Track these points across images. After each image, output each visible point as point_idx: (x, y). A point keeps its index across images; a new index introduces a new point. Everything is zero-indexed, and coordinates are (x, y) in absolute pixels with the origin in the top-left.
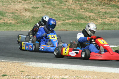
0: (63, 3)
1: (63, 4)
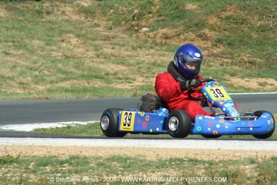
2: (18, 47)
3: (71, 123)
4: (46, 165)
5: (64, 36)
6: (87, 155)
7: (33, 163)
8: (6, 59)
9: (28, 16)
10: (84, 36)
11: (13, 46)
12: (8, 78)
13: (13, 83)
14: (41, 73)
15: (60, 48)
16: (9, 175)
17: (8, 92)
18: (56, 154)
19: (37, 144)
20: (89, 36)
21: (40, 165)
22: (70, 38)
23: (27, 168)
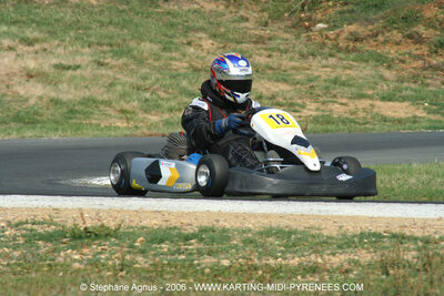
0: (177, 50)
1: (174, 54)
2: (117, 54)
4: (162, 241)
5: (192, 36)
6: (228, 226)
7: (141, 239)
8: (99, 72)
10: (223, 36)
11: (110, 51)
12: (103, 102)
13: (110, 111)
14: (154, 96)
15: (184, 56)
16: (103, 257)
17: (102, 126)
18: (178, 225)
19: (148, 209)
20: (231, 36)
21: (152, 241)
22: (200, 39)
23: (132, 246)
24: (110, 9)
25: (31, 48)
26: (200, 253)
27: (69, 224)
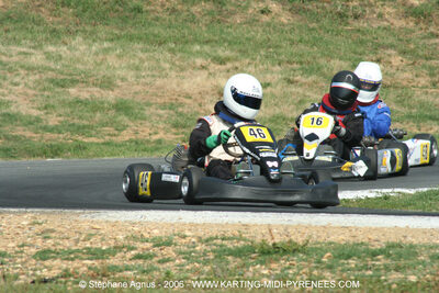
2: (308, 72)
3: (390, 190)
4: (349, 257)
5: (381, 53)
6: (415, 242)
7: (328, 254)
8: (289, 90)
9: (325, 22)
10: (412, 52)
11: (300, 69)
16: (291, 272)
18: (366, 240)
19: (335, 224)
20: (421, 53)
21: (340, 256)
22: (389, 55)
23: (319, 262)
24: (300, 27)
25: (223, 67)
26: (387, 268)
27: (258, 240)
